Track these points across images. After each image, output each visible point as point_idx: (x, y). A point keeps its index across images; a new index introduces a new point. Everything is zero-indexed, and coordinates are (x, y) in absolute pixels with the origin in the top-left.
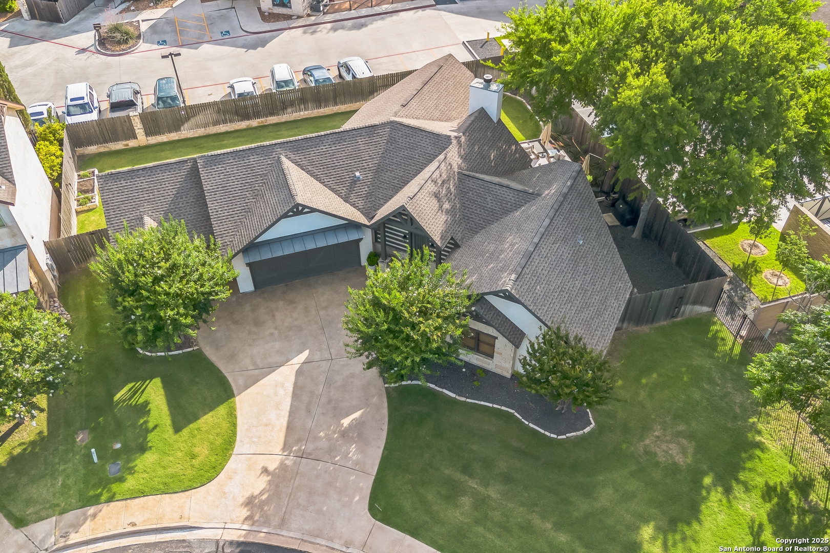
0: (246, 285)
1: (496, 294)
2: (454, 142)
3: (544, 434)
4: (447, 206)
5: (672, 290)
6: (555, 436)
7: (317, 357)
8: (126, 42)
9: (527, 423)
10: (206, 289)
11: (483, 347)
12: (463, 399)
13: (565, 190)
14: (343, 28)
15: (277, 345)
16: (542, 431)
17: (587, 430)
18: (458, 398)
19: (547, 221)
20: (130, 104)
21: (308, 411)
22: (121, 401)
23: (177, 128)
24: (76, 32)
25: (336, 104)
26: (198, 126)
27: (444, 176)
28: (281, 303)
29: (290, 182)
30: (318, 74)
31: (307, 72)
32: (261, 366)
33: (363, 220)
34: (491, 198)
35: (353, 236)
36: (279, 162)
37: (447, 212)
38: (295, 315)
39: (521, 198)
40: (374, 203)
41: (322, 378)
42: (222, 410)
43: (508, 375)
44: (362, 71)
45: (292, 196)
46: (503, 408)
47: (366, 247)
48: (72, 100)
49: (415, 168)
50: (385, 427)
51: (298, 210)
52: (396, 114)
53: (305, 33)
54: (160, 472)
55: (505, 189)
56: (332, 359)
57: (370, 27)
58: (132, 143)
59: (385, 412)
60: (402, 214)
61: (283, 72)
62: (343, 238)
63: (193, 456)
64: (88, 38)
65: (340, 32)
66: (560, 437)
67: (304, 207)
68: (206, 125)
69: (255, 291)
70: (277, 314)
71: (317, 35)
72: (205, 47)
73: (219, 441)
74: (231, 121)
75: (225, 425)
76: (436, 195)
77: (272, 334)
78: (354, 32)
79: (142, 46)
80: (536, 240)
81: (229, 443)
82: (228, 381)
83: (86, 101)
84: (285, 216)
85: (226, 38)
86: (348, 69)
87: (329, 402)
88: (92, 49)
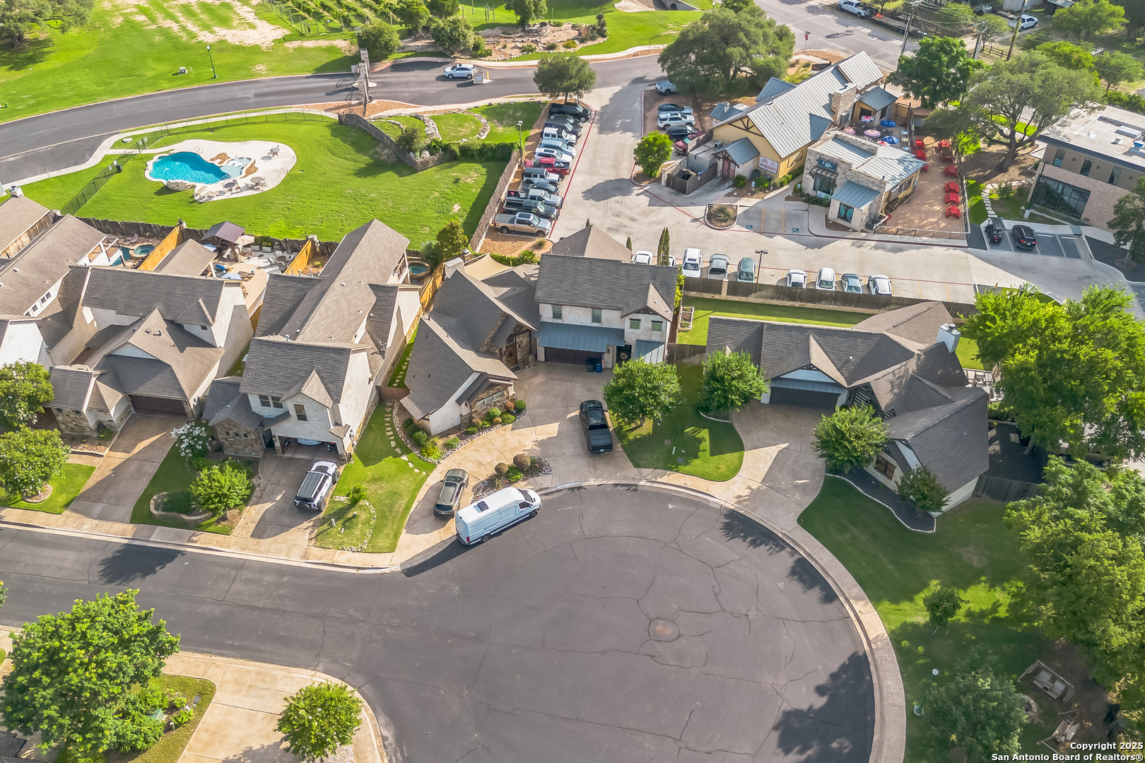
0: (765, 399)
1: (900, 441)
2: (916, 356)
4: (896, 391)
5: (1019, 482)
6: (910, 528)
7: (793, 448)
8: (725, 221)
10: (752, 391)
11: (888, 472)
12: (866, 494)
13: (968, 403)
14: (884, 248)
15: (773, 435)
16: (904, 524)
17: (930, 532)
18: (863, 493)
19: (948, 415)
20: (723, 271)
21: (781, 471)
22: (686, 433)
23: (747, 295)
24: (694, 204)
25: (857, 306)
26: (761, 297)
27: (901, 374)
28: (782, 415)
29: (811, 351)
30: (853, 282)
31: (845, 277)
32: (762, 442)
33: (844, 383)
34: (926, 395)
35: (836, 391)
36: (808, 338)
37: (895, 394)
38: (787, 424)
39: (943, 401)
40: (855, 377)
41: (792, 458)
42: (736, 454)
44: (884, 287)
45: (810, 359)
46: (887, 506)
47: (842, 399)
48: (689, 260)
49: (885, 365)
50: (818, 492)
51: (810, 367)
52: (887, 331)
53: (853, 244)
54: (702, 469)
56: (800, 452)
57: (905, 252)
58: (717, 297)
59: (821, 485)
60: (867, 386)
61: (828, 274)
62: (830, 390)
63: (718, 468)
64: (700, 211)
65: (880, 251)
66: (912, 529)
67: (814, 366)
68: (765, 297)
69: (769, 404)
70: (778, 420)
71: (861, 249)
72: (778, 239)
73: (732, 467)
74: (783, 299)
75: (736, 461)
76: (892, 383)
77: (772, 429)
78: (891, 254)
79: (736, 226)
80: (936, 422)
81: (736, 470)
82: (743, 443)
83: (697, 262)
84: (802, 368)
85: (795, 234)
86: (875, 284)
87: (793, 470)
88: (702, 220)
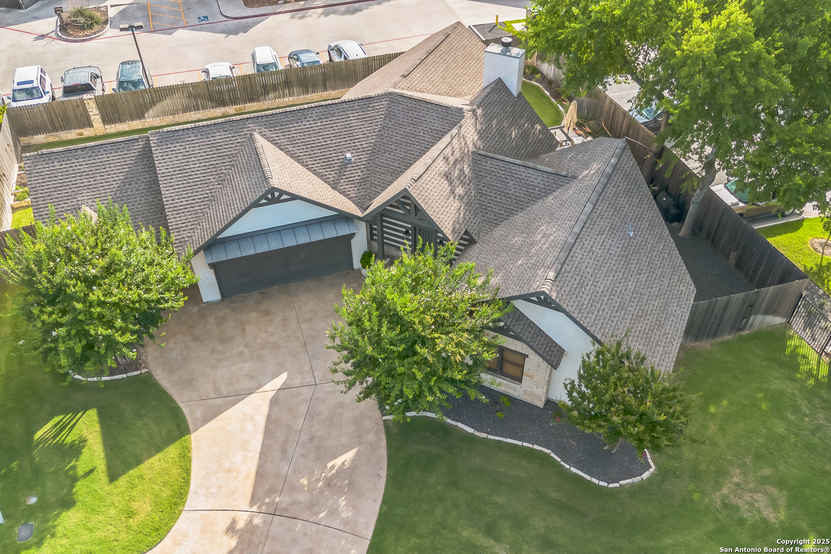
0: (210, 292)
1: (526, 298)
2: (468, 115)
3: (590, 481)
4: (460, 191)
5: (742, 295)
6: (605, 484)
7: (297, 382)
8: (90, 27)
9: (568, 467)
10: (153, 296)
11: (508, 368)
12: (484, 435)
13: (609, 170)
14: (334, 12)
15: (247, 367)
16: (588, 478)
17: (646, 475)
18: (477, 433)
19: (589, 207)
20: (87, 88)
21: (284, 452)
22: (43, 440)
23: (140, 115)
24: (37, 18)
25: (325, 89)
26: (165, 113)
27: (457, 154)
28: (254, 314)
29: (264, 162)
30: (305, 58)
31: (294, 56)
32: (225, 394)
33: (355, 210)
34: (514, 182)
35: (343, 230)
36: (252, 139)
37: (461, 198)
38: (270, 329)
39: (552, 181)
40: (369, 191)
41: (303, 409)
42: (172, 451)
43: (541, 404)
45: (266, 179)
46: (536, 447)
47: (359, 245)
48: (19, 84)
49: (419, 147)
50: (384, 473)
51: (274, 196)
52: (395, 86)
53: (292, 17)
54: (85, 536)
55: (531, 171)
56: (316, 384)
57: (365, 11)
58: (87, 132)
59: (383, 452)
60: (404, 200)
61: (265, 55)
62: (331, 233)
63: (131, 514)
64: (49, 24)
65: (332, 17)
66: (611, 486)
67: (282, 192)
68: (174, 112)
69: (222, 300)
70: (248, 328)
71: (307, 20)
72: (181, 34)
73: (166, 493)
74: (204, 108)
75: (175, 471)
76: (447, 176)
77: (241, 353)
78: (348, 17)
79: (109, 31)
80: (577, 229)
81: (180, 495)
82: (182, 413)
83: (35, 84)
84: (256, 204)
85: (203, 23)
86: (339, 51)
87: (312, 439)
88: (53, 35)
